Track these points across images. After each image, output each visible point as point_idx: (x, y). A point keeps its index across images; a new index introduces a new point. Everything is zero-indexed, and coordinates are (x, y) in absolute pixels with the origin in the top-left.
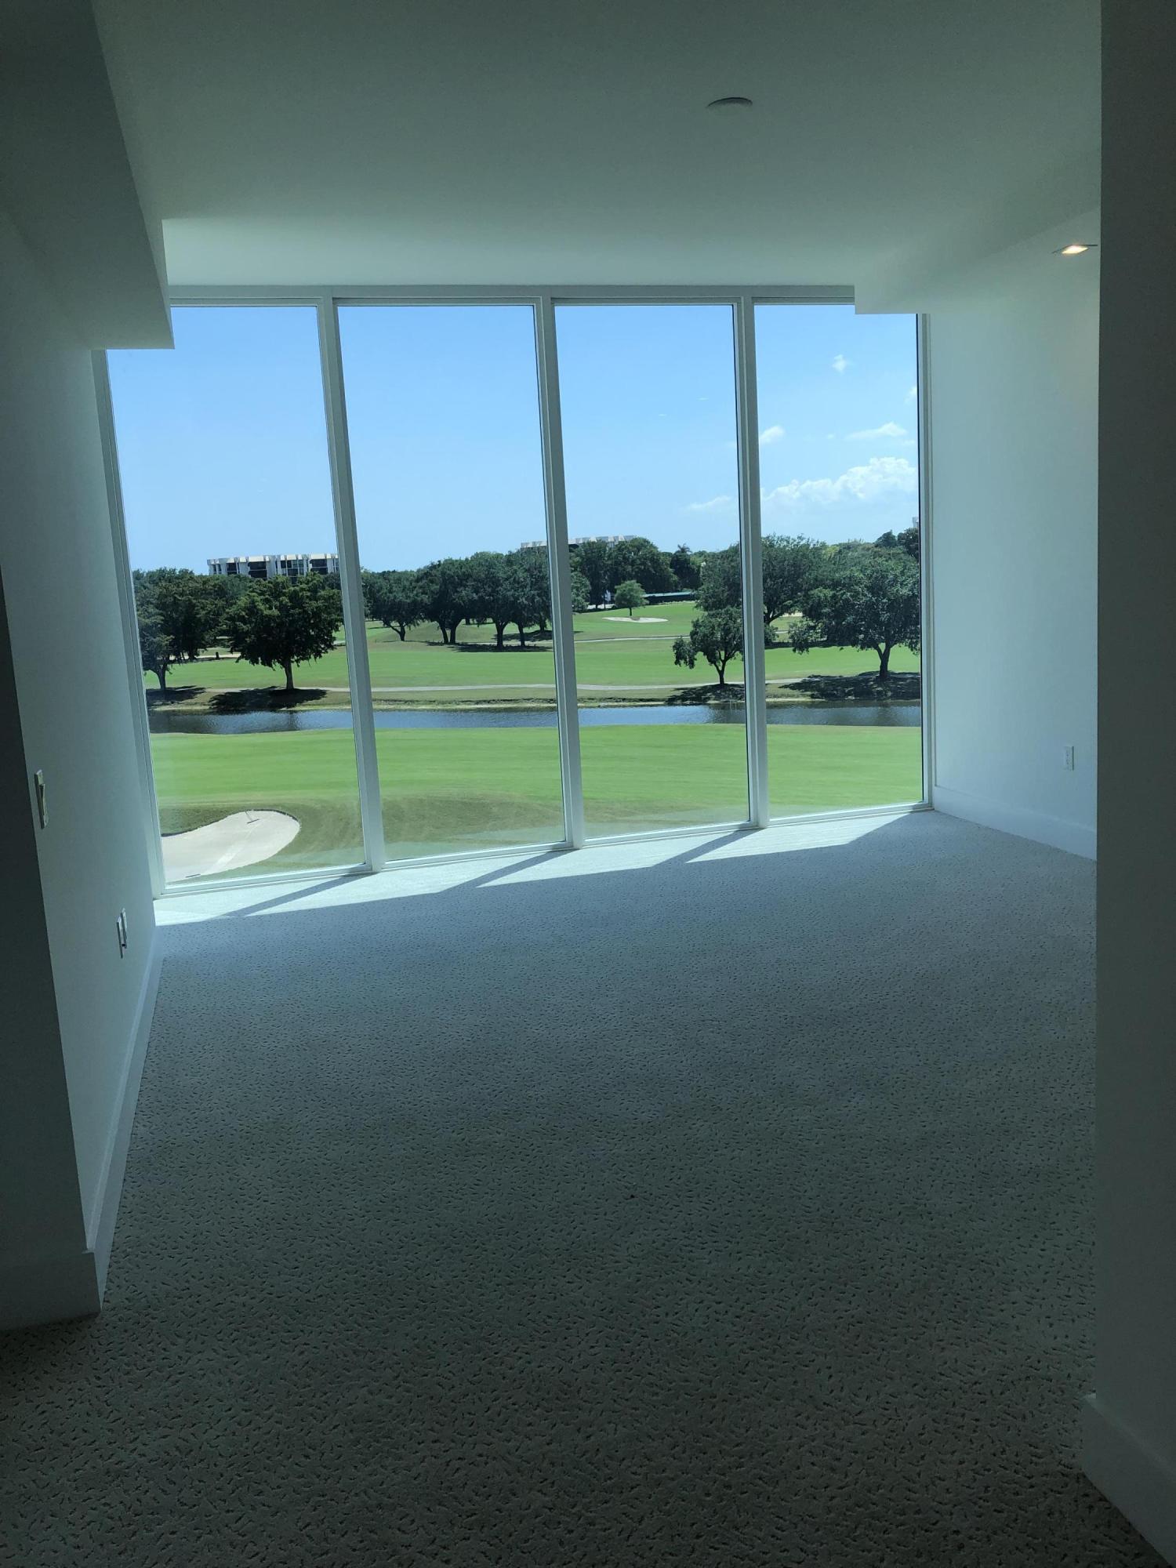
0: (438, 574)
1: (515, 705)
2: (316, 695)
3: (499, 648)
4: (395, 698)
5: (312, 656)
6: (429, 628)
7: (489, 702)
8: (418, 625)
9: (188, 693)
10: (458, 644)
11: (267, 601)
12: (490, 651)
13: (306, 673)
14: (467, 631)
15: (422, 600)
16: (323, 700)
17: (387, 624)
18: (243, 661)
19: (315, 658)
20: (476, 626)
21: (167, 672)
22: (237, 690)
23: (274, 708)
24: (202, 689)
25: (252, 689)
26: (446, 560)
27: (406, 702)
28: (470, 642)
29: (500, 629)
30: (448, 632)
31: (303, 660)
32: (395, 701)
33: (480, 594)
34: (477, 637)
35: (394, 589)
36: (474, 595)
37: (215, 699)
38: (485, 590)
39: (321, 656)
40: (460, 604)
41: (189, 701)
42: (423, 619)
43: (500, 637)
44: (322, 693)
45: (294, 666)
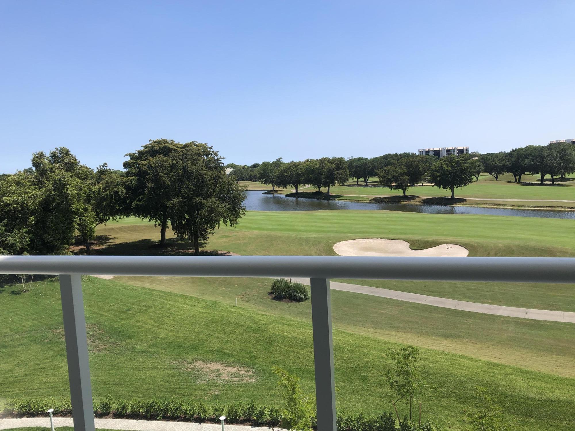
0: (515, 154)
1: (553, 209)
2: (462, 201)
3: (542, 184)
4: (496, 203)
5: (463, 186)
6: (509, 176)
7: (540, 207)
8: (504, 174)
9: (412, 198)
10: (522, 182)
11: (447, 164)
12: (536, 186)
13: (459, 192)
14: (528, 177)
15: (507, 164)
16: (465, 202)
17: (490, 174)
18: (435, 186)
19: (464, 186)
20: (532, 175)
21: (406, 190)
22: (431, 197)
23: (445, 204)
24: (417, 196)
25: (437, 197)
26: (519, 148)
27: (501, 205)
28: (528, 182)
29: (543, 176)
30: (517, 177)
31: (459, 187)
32: (497, 204)
33: (535, 162)
34: (530, 180)
35: (495, 160)
36: (532, 162)
37: (423, 200)
38: (537, 160)
39: (466, 186)
40: (525, 166)
41: (414, 200)
42: (506, 172)
43: (542, 180)
44: (465, 200)
45: (455, 189)
